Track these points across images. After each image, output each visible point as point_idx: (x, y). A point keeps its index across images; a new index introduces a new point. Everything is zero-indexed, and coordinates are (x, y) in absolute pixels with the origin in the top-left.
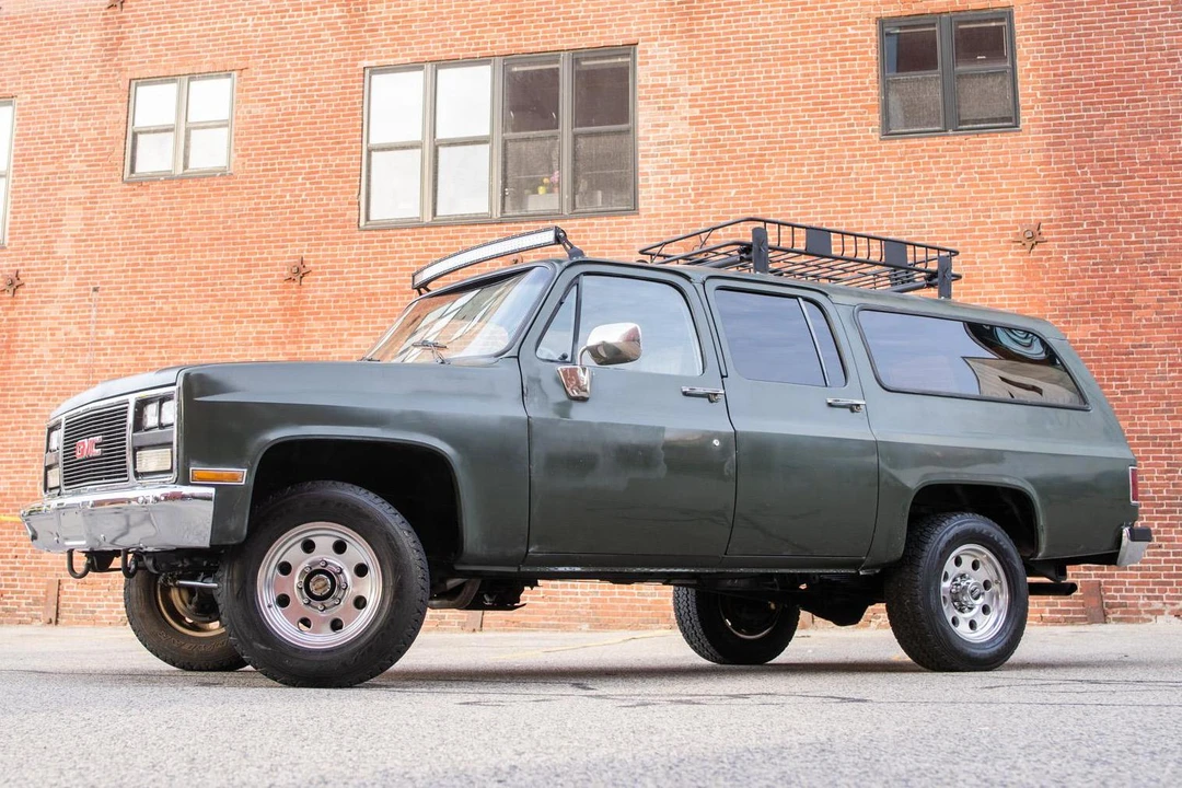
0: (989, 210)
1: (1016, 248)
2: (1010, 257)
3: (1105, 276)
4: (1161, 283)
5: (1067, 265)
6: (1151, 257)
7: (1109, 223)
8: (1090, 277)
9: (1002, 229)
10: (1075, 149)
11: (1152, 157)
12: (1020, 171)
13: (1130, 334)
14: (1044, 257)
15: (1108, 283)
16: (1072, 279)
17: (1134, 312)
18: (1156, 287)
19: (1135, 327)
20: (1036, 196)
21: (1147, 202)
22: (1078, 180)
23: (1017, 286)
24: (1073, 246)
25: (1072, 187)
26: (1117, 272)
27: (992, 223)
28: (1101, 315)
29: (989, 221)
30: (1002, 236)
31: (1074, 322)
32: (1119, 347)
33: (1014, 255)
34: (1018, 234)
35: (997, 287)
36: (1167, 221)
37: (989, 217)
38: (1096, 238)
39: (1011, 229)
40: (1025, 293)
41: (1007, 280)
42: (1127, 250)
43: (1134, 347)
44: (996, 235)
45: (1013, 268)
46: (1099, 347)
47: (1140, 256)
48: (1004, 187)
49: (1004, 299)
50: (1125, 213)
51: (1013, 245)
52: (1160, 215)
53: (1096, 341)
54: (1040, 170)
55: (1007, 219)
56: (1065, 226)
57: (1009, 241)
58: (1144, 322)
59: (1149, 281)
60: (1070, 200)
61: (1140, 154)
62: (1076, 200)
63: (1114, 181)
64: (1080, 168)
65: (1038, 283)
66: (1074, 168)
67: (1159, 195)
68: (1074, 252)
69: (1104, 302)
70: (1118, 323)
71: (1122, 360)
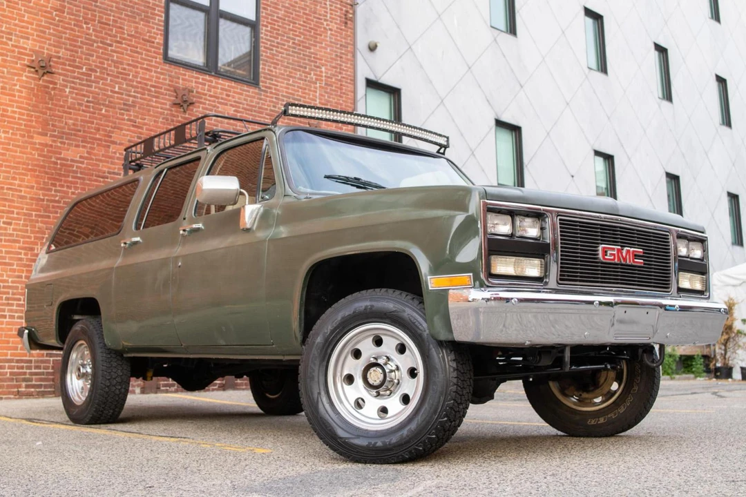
0: (11, 34)
1: (30, 72)
2: (24, 78)
3: (95, 113)
4: (132, 128)
5: (67, 97)
6: (127, 107)
7: (101, 73)
8: (83, 111)
9: (20, 53)
10: (84, 8)
11: (136, 32)
12: (41, 10)
13: (107, 162)
14: (51, 86)
15: (96, 118)
16: (70, 109)
17: (112, 146)
18: (128, 130)
19: (111, 157)
20: (50, 34)
21: (129, 65)
22: (83, 32)
23: (27, 104)
24: (73, 83)
25: (78, 37)
26: (103, 111)
27: (12, 45)
28: (88, 143)
29: (10, 43)
30: (20, 59)
31: (69, 144)
32: (99, 171)
33: (26, 76)
34: (33, 61)
35: (10, 100)
36: (140, 83)
37: (11, 40)
38: (90, 81)
39: (28, 55)
40: (33, 112)
41: (19, 97)
42: (112, 97)
43: (109, 173)
44: (14, 57)
45: (25, 87)
46: (85, 168)
47: (120, 104)
48: (26, 19)
49: (15, 112)
50: (113, 68)
51: (27, 69)
52: (136, 77)
53: (83, 163)
54: (56, 15)
55: (25, 46)
56: (69, 65)
57: (25, 65)
58: (118, 155)
59: (125, 124)
60: (75, 46)
61: (128, 28)
62: (80, 47)
63: (108, 42)
64: (86, 23)
65: (44, 105)
66: (81, 21)
67: (138, 62)
68: (73, 88)
69: (91, 133)
70: (99, 152)
71: (100, 182)
